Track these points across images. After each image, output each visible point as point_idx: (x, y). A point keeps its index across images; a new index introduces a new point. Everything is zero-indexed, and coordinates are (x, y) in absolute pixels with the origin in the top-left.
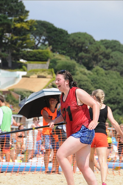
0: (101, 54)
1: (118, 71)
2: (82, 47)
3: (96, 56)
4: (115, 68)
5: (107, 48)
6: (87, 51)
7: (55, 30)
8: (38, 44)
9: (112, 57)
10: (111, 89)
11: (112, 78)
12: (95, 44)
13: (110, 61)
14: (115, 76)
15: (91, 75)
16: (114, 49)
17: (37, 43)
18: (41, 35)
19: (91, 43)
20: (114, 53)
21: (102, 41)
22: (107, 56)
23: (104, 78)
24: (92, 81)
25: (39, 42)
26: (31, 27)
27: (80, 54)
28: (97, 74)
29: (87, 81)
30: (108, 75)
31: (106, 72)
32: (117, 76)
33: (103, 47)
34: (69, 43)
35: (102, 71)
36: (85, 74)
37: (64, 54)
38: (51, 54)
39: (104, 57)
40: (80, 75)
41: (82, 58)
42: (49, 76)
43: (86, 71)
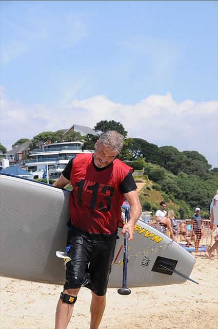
0: (184, 162)
1: (198, 175)
2: (169, 157)
3: (180, 164)
4: (195, 172)
5: (188, 157)
6: (173, 160)
7: (148, 144)
8: (135, 156)
9: (193, 164)
10: (193, 189)
11: (193, 180)
12: (179, 155)
13: (191, 167)
14: (196, 179)
15: (177, 179)
16: (194, 158)
18: (137, 149)
19: (176, 154)
20: (194, 161)
21: (184, 152)
22: (188, 164)
23: (188, 181)
24: (178, 183)
26: (129, 144)
27: (167, 163)
28: (182, 178)
29: (174, 183)
30: (190, 179)
31: (189, 175)
32: (197, 178)
33: (185, 156)
34: (159, 154)
35: (185, 175)
36: (172, 178)
37: (155, 163)
38: (145, 163)
39: (186, 164)
40: (168, 179)
41: (169, 166)
42: (144, 181)
43: (173, 176)
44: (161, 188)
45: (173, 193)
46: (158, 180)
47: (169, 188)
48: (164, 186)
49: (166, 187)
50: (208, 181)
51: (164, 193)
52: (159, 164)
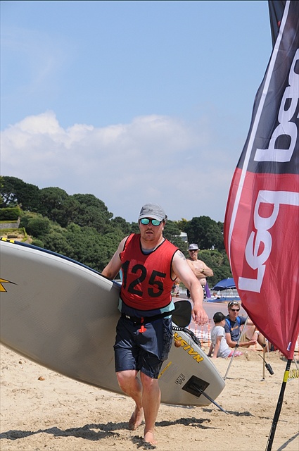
0: (76, 210)
1: (95, 227)
3: (71, 212)
4: (90, 223)
5: (81, 203)
6: (60, 207)
7: (25, 185)
8: (7, 202)
9: (87, 212)
10: (88, 247)
11: (89, 234)
12: (69, 199)
13: (84, 216)
14: (92, 232)
15: (66, 232)
16: (89, 203)
17: (5, 201)
18: (9, 192)
20: (89, 208)
21: (75, 195)
22: (81, 211)
23: (80, 235)
24: (67, 239)
25: (8, 200)
27: (52, 211)
28: (73, 231)
29: (62, 239)
30: (84, 232)
31: (82, 228)
32: (94, 231)
33: (76, 202)
34: (40, 199)
35: (78, 228)
36: (59, 232)
37: (35, 211)
38: (21, 212)
39: (79, 212)
40: (54, 233)
41: (55, 215)
42: (20, 236)
43: (61, 228)
46: (40, 234)
47: (55, 245)
48: (48, 243)
49: (51, 244)
50: (108, 234)
52: (40, 213)
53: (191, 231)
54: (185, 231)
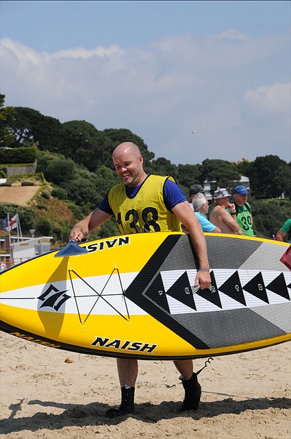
0: (107, 149)
2: (81, 140)
3: (100, 152)
5: (114, 140)
6: (87, 146)
7: (43, 118)
8: (20, 140)
12: (98, 136)
15: (95, 178)
17: (18, 138)
18: (22, 127)
19: (92, 135)
21: (106, 131)
23: (113, 181)
24: (97, 186)
25: (21, 137)
26: (9, 117)
27: (77, 151)
28: (103, 177)
29: (91, 186)
33: (108, 139)
34: (62, 136)
35: (110, 172)
36: (87, 177)
37: (56, 151)
38: (38, 152)
40: (80, 178)
41: (81, 155)
42: (38, 182)
43: (88, 173)
44: (69, 196)
45: (89, 203)
46: (62, 180)
47: (81, 194)
48: (73, 192)
49: (76, 193)
51: (73, 204)
52: (63, 154)
53: (255, 174)
54: (246, 175)
